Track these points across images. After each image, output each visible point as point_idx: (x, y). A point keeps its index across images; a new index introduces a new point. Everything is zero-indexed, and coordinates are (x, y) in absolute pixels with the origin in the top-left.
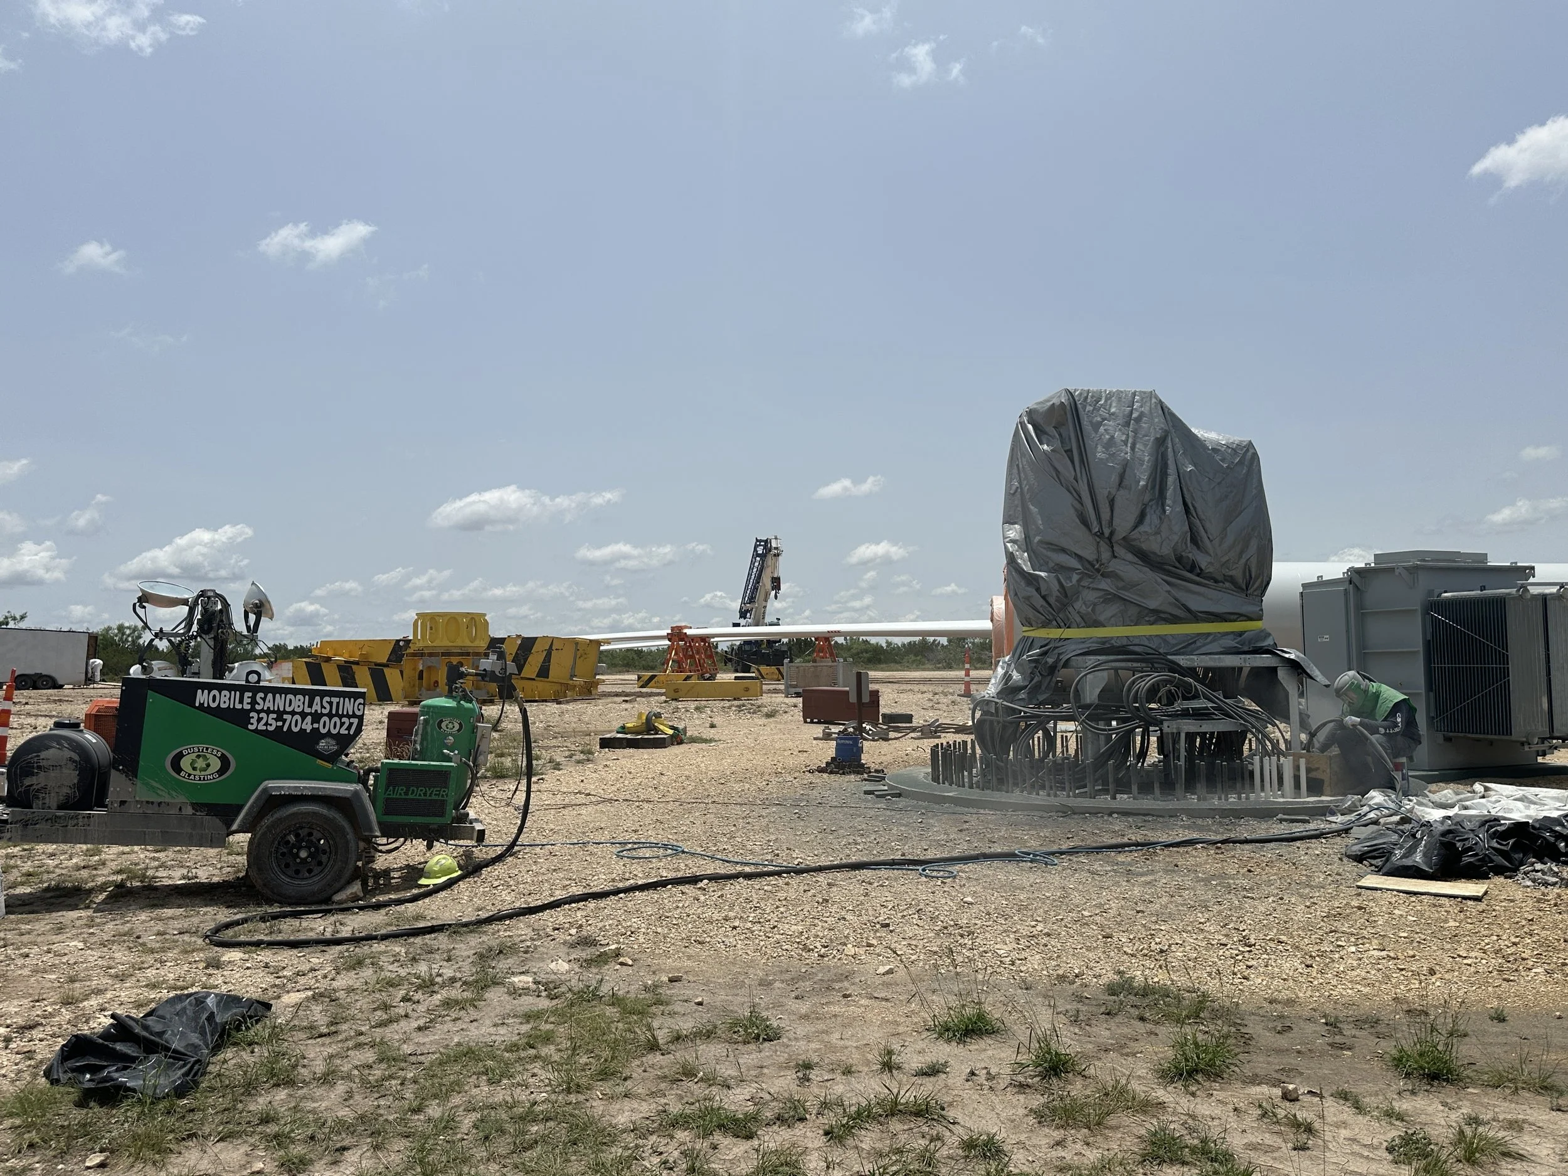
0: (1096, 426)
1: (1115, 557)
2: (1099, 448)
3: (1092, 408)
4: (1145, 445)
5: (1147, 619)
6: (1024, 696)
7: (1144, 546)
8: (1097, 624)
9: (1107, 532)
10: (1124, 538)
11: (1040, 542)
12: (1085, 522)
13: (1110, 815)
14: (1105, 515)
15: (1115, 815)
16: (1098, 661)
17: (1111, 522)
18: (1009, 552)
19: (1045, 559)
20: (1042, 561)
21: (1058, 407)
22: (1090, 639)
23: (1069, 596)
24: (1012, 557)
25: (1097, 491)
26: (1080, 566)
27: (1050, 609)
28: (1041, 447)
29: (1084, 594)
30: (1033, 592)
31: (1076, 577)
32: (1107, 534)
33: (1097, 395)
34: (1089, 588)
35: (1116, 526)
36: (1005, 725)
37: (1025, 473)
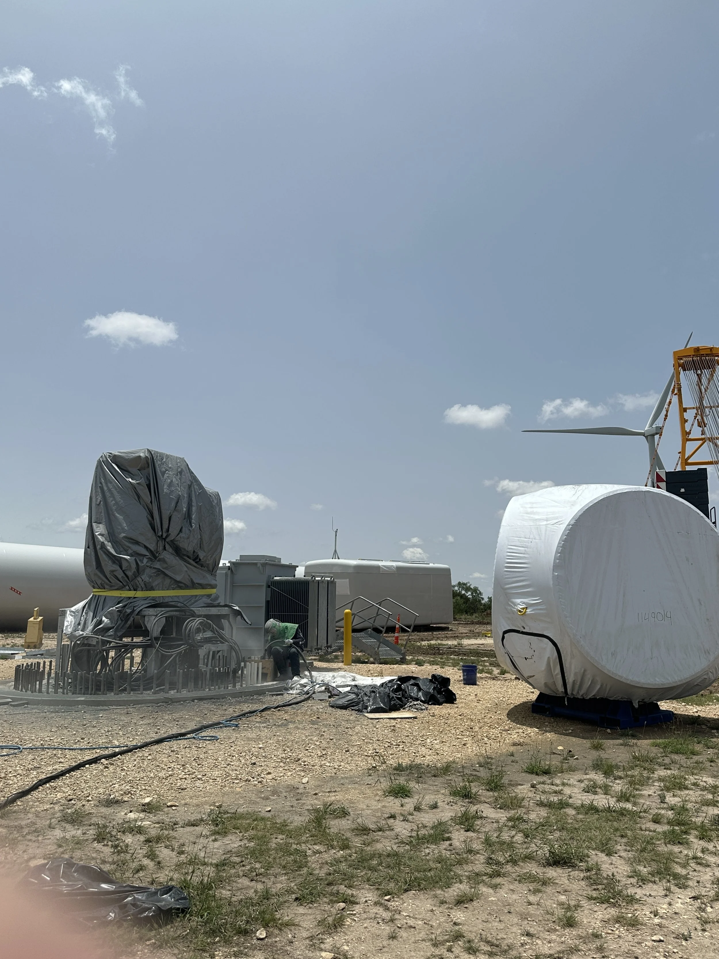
0: (163, 473)
1: (165, 550)
2: (165, 487)
3: (160, 463)
4: (184, 488)
5: (172, 586)
6: (112, 633)
7: (181, 545)
8: (152, 589)
9: (165, 535)
10: (171, 541)
11: (125, 537)
12: (153, 529)
13: (184, 701)
14: (165, 526)
15: (196, 701)
16: (162, 611)
17: (168, 530)
18: (100, 541)
19: (126, 547)
20: (122, 549)
21: (144, 458)
22: (148, 598)
23: (140, 570)
24: (103, 545)
25: (163, 511)
26: (148, 554)
27: (126, 579)
28: (127, 479)
29: (148, 570)
30: (116, 567)
31: (145, 560)
32: (164, 537)
33: (162, 456)
34: (151, 567)
35: (170, 532)
36: (100, 652)
37: (112, 493)
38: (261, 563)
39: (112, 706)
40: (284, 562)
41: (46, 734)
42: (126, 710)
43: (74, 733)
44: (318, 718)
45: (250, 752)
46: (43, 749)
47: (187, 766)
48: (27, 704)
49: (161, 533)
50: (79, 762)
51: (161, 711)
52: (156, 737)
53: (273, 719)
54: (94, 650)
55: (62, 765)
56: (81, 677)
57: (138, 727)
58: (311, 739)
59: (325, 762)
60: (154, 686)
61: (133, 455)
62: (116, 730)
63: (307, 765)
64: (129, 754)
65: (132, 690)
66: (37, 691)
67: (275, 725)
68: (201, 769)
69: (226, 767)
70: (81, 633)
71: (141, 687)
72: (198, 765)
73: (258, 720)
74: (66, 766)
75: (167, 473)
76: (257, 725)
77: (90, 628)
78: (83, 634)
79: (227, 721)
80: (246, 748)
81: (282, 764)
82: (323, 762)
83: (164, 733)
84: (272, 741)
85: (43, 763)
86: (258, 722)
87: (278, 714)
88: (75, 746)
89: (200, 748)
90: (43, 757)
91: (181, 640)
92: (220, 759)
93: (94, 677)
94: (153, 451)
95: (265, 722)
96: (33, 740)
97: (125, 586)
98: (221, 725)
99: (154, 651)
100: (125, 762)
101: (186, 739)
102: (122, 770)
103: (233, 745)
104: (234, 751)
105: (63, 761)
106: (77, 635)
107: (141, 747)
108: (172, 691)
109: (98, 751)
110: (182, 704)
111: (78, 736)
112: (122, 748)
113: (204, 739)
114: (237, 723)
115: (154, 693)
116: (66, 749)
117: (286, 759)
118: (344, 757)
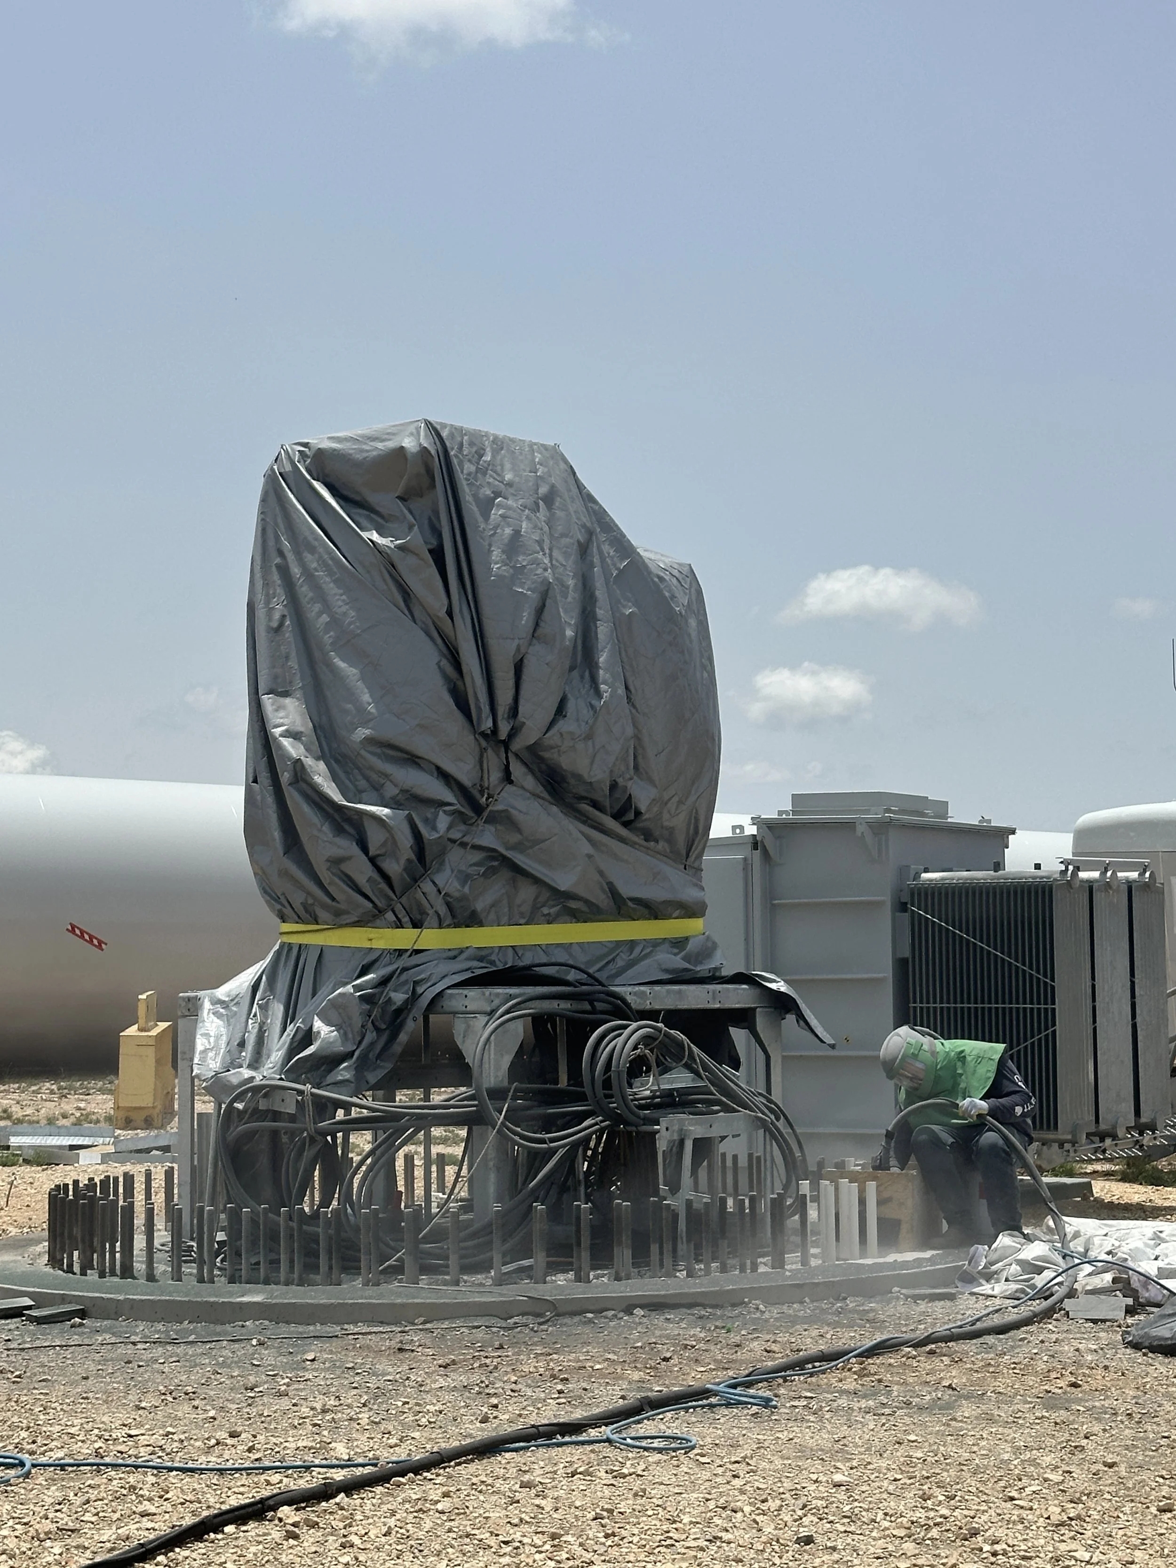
0: (487, 505)
1: (511, 782)
2: (496, 554)
3: (473, 468)
4: (566, 555)
5: (545, 910)
6: (347, 1075)
7: (565, 762)
8: (473, 920)
9: (504, 729)
10: (530, 748)
11: (369, 741)
12: (462, 704)
13: (599, 1311)
14: (504, 697)
15: (638, 1312)
16: (511, 997)
17: (514, 711)
18: (290, 758)
19: (374, 776)
20: (363, 783)
21: (415, 455)
22: (461, 951)
23: (428, 858)
24: (299, 772)
25: (493, 643)
26: (448, 796)
27: (383, 886)
28: (365, 535)
29: (455, 856)
30: (348, 847)
31: (443, 821)
32: (503, 735)
33: (477, 441)
34: (463, 845)
35: (521, 717)
36: (312, 1140)
37: (316, 587)
38: (871, 824)
39: (355, 1323)
41: (122, 1416)
42: (399, 1337)
43: (212, 1413)
44: (1074, 1385)
45: (796, 1497)
46: (98, 1467)
47: (569, 1538)
48: (83, 1314)
49: (489, 723)
50: (205, 1513)
51: (513, 1345)
52: (479, 1433)
53: (905, 1383)
54: (292, 1134)
55: (150, 1525)
56: (254, 1222)
57: (428, 1398)
58: (1033, 1462)
59: (1073, 1546)
60: (497, 1258)
61: (380, 445)
62: (349, 1406)
63: (1005, 1553)
64: (379, 1489)
65: (425, 1269)
66: (118, 1272)
67: (908, 1404)
68: (614, 1552)
69: (702, 1549)
70: (251, 1073)
71: (453, 1261)
72: (607, 1536)
73: (850, 1384)
74: (161, 1527)
75: (500, 506)
76: (843, 1402)
77: (276, 1055)
78: (252, 1078)
79: (734, 1387)
80: (788, 1484)
81: (909, 1547)
82: (1063, 1547)
83: (510, 1421)
84: (883, 1464)
85: (88, 1517)
86: (847, 1392)
87: (925, 1364)
88: (202, 1461)
89: (624, 1476)
90: (93, 1494)
91: (580, 1098)
92: (686, 1519)
93: (294, 1225)
94: (444, 426)
95: (874, 1394)
96: (72, 1436)
97: (381, 912)
98: (713, 1400)
99: (492, 1135)
100: (359, 1517)
101: (583, 1443)
102: (343, 1546)
103: (742, 1469)
104: (742, 1492)
105: (153, 1509)
106: (235, 1081)
107: (418, 1468)
108: (561, 1277)
109: (275, 1478)
110: (590, 1321)
111: (221, 1427)
112: (359, 1471)
113: (642, 1446)
114: (768, 1394)
115: (500, 1282)
116: (170, 1469)
117: (929, 1528)
118: (1149, 1532)
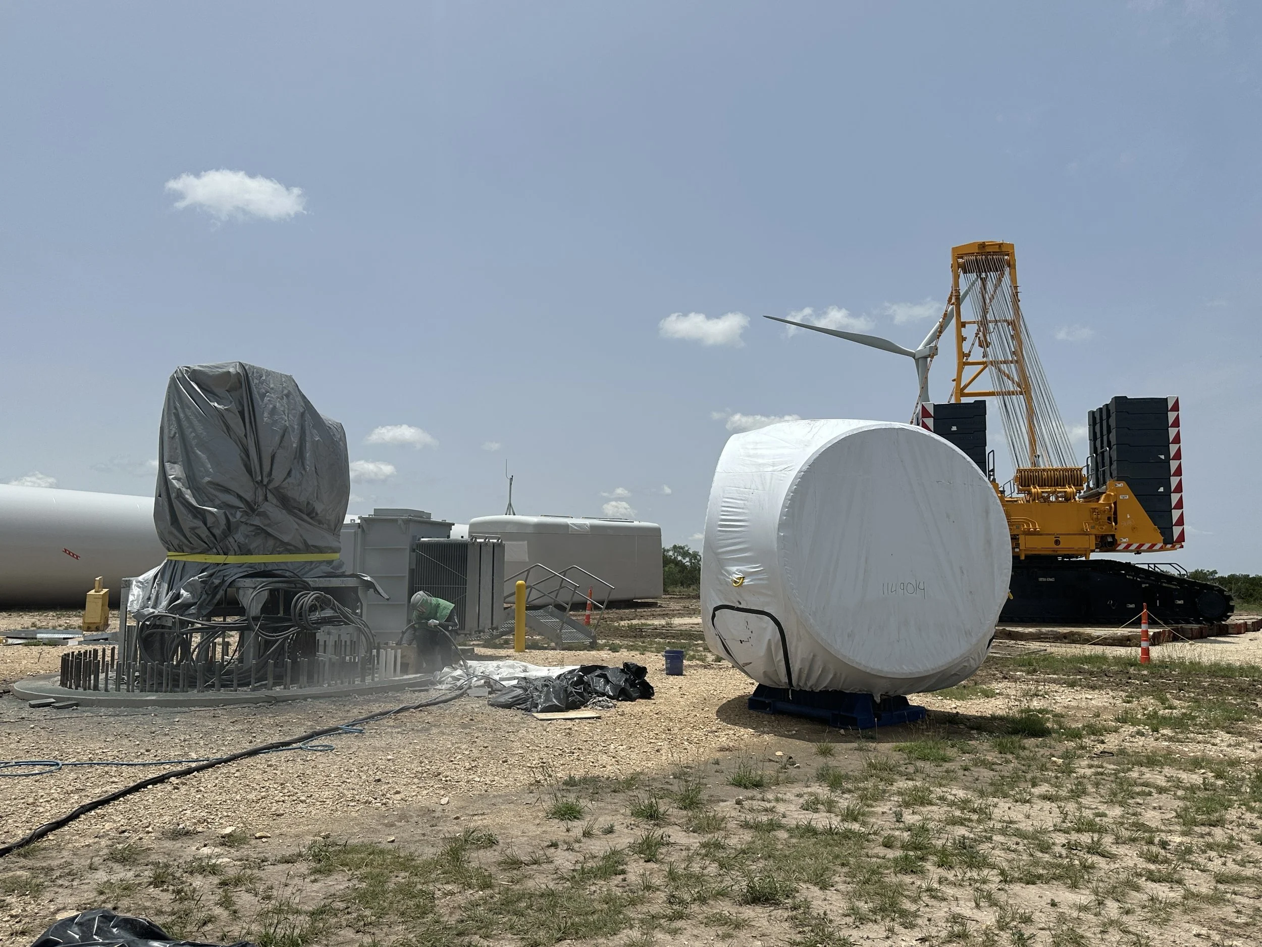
0: (263, 396)
1: (267, 501)
2: (266, 415)
3: (258, 382)
4: (294, 417)
5: (278, 549)
7: (289, 494)
8: (249, 552)
9: (265, 481)
10: (275, 488)
11: (209, 482)
12: (249, 471)
13: (294, 700)
14: (266, 469)
16: (263, 582)
17: (270, 474)
18: (176, 488)
19: (211, 496)
20: (206, 499)
21: (234, 375)
22: (243, 564)
23: (232, 528)
24: (180, 494)
25: (262, 448)
26: (242, 506)
27: (213, 539)
28: (212, 404)
29: (243, 528)
30: (200, 524)
31: (239, 514)
32: (265, 483)
33: (260, 372)
34: (246, 524)
35: (272, 477)
36: (178, 636)
37: (190, 422)
38: (403, 520)
39: (194, 707)
40: (434, 518)
41: (98, 745)
42: (213, 712)
43: (138, 743)
44: (472, 720)
45: (374, 765)
46: (91, 765)
47: (288, 784)
48: (77, 705)
49: (260, 478)
50: (139, 781)
51: (259, 714)
52: (249, 747)
53: (412, 722)
54: (169, 634)
55: (116, 786)
56: (152, 668)
57: (227, 734)
58: (459, 748)
59: (474, 776)
60: (253, 681)
61: (220, 370)
62: (195, 738)
63: (450, 780)
64: (210, 769)
65: (223, 686)
66: (92, 688)
67: (413, 729)
68: (306, 789)
69: (339, 786)
70: (153, 610)
71: (235, 683)
72: (302, 783)
73: (392, 723)
74: (121, 787)
75: (268, 396)
76: (389, 730)
77: (164, 603)
78: (154, 612)
79: (348, 726)
80: (370, 761)
81: (416, 780)
82: (470, 777)
83: (261, 742)
84: (405, 751)
85: (88, 784)
86: (390, 726)
87: (418, 715)
88: (136, 761)
89: (308, 761)
90: (90, 775)
91: (290, 620)
92: (333, 775)
93: (169, 669)
94: (247, 365)
95: (401, 727)
96: (79, 753)
97: (211, 549)
98: (340, 731)
99: (253, 634)
100: (203, 780)
101: (291, 749)
102: (197, 791)
103: (352, 756)
104: (353, 764)
105: (116, 780)
106: (146, 613)
107: (226, 761)
108: (278, 687)
109: (167, 766)
110: (290, 704)
111: (142, 748)
112: (201, 763)
113: (314, 749)
114: (361, 728)
115: (253, 690)
116: (123, 765)
117: (423, 773)
118: (499, 770)
